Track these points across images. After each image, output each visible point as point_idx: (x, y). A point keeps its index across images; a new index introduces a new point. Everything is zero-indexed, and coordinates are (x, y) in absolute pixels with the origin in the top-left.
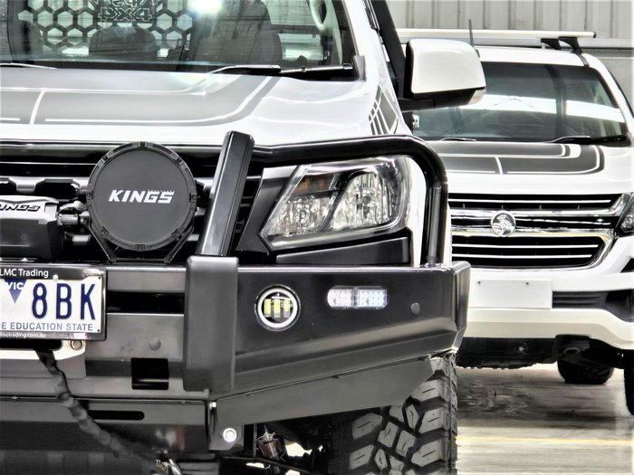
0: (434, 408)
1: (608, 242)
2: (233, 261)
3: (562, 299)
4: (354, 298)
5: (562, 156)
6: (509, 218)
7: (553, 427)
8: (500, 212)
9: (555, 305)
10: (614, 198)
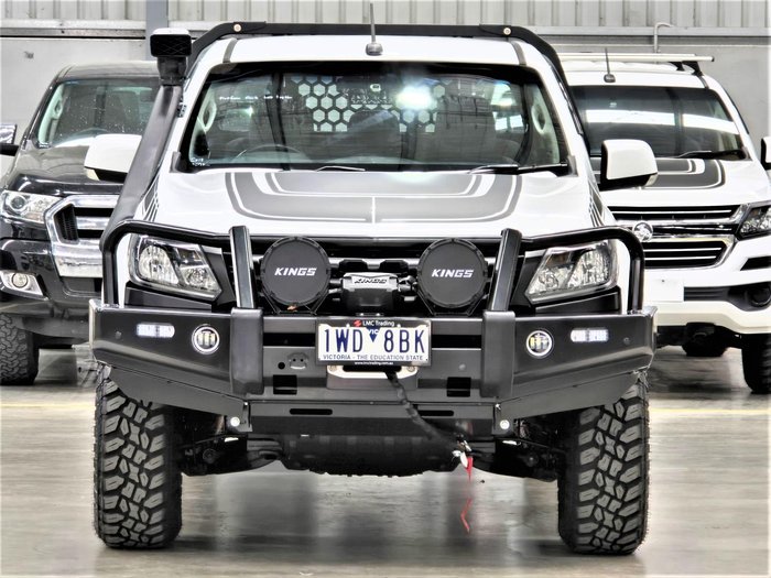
0: (634, 403)
1: (729, 245)
2: (512, 314)
3: (692, 294)
4: (588, 336)
5: (689, 172)
6: (647, 227)
7: (685, 398)
8: (639, 222)
9: (686, 299)
10: (734, 208)
